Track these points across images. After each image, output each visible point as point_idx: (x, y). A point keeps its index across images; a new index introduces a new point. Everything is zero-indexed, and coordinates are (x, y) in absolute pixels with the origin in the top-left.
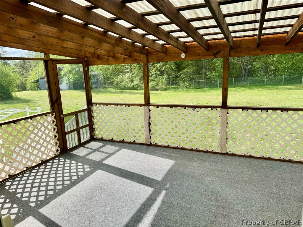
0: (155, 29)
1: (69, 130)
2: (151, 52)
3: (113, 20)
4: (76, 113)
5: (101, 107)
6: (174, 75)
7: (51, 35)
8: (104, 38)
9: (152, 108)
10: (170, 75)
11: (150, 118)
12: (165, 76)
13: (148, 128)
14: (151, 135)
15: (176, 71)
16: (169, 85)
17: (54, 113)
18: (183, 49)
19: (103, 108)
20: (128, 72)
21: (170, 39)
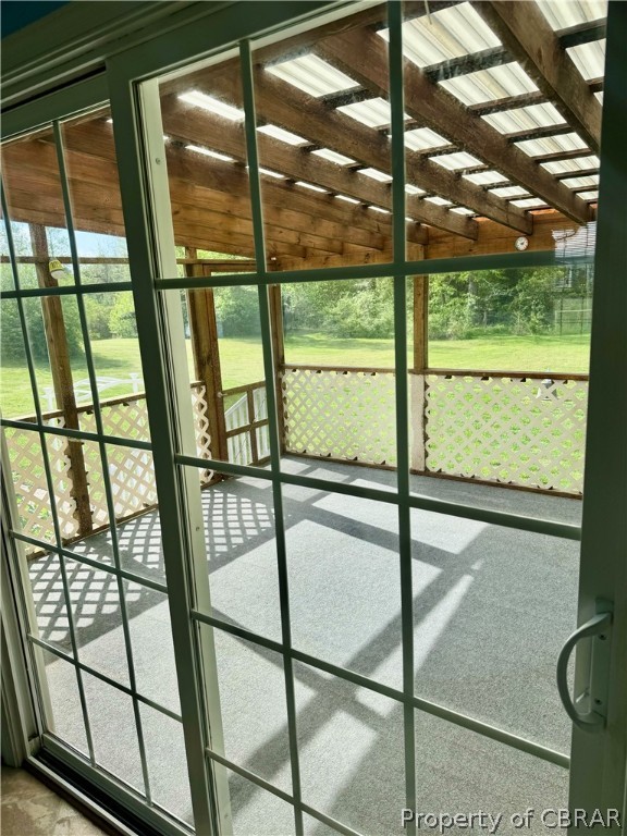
0: (452, 185)
1: (236, 427)
2: (437, 237)
3: (353, 170)
4: (249, 389)
5: (306, 376)
6: (496, 292)
7: (214, 208)
8: (329, 209)
9: (432, 379)
10: (484, 295)
11: (426, 405)
12: (471, 299)
13: (421, 431)
14: (428, 450)
15: (502, 282)
16: (481, 323)
17: (204, 387)
18: (522, 226)
19: (309, 379)
20: (363, 289)
21: (490, 205)
